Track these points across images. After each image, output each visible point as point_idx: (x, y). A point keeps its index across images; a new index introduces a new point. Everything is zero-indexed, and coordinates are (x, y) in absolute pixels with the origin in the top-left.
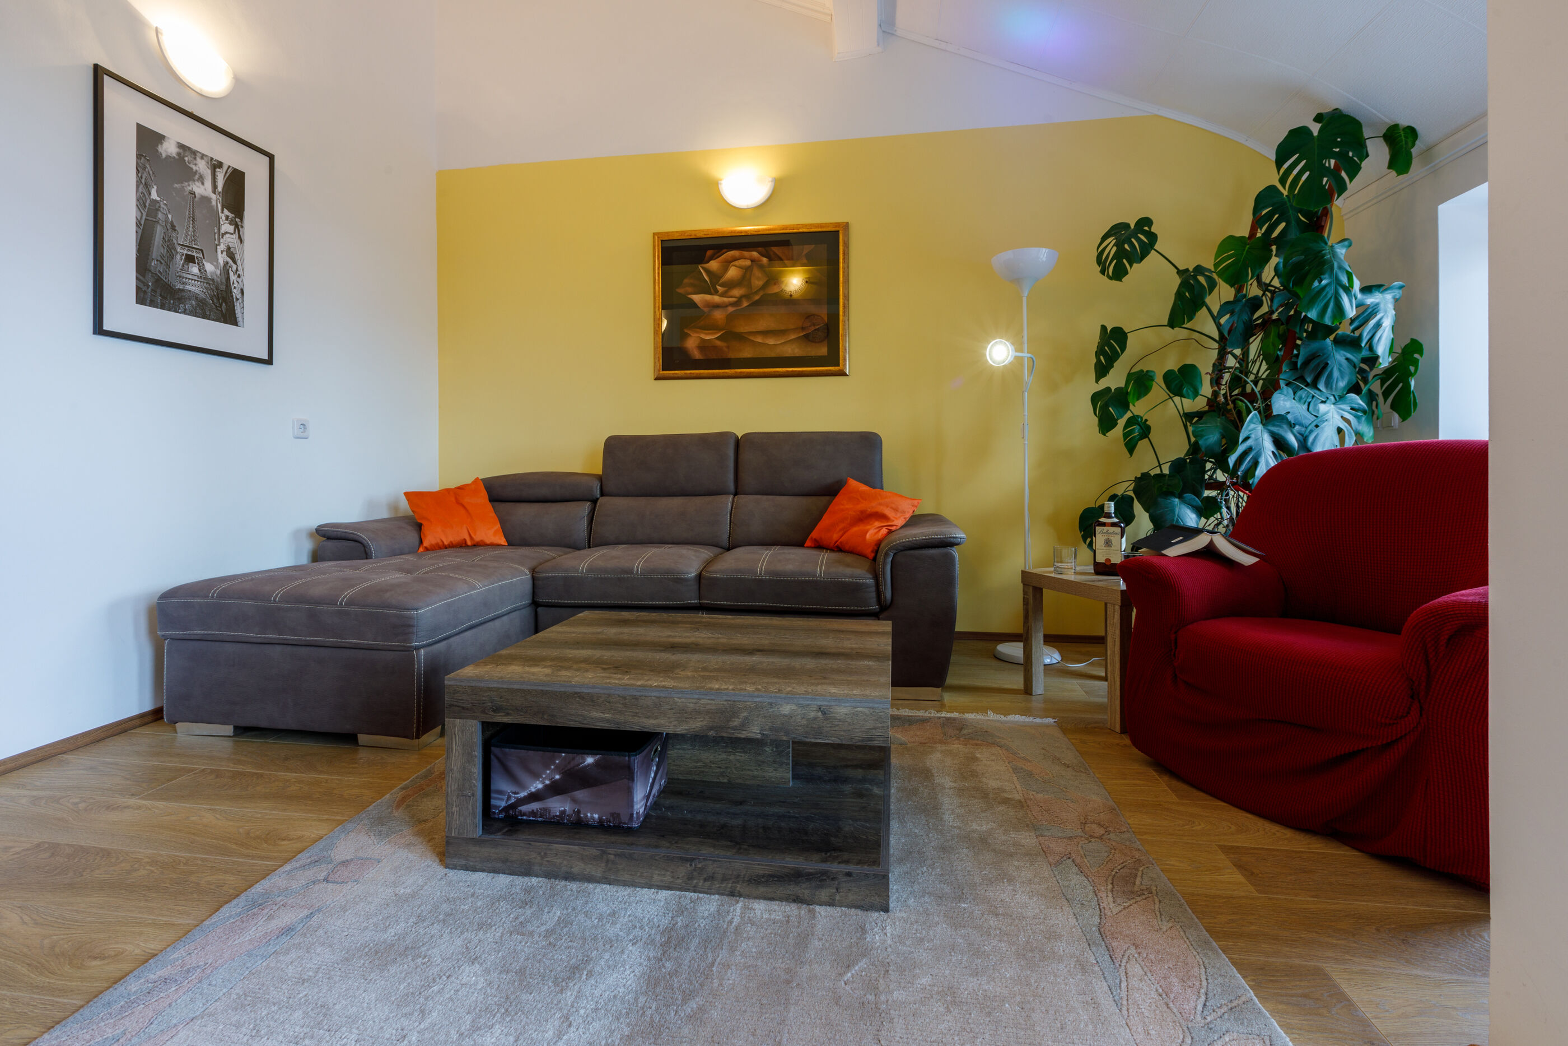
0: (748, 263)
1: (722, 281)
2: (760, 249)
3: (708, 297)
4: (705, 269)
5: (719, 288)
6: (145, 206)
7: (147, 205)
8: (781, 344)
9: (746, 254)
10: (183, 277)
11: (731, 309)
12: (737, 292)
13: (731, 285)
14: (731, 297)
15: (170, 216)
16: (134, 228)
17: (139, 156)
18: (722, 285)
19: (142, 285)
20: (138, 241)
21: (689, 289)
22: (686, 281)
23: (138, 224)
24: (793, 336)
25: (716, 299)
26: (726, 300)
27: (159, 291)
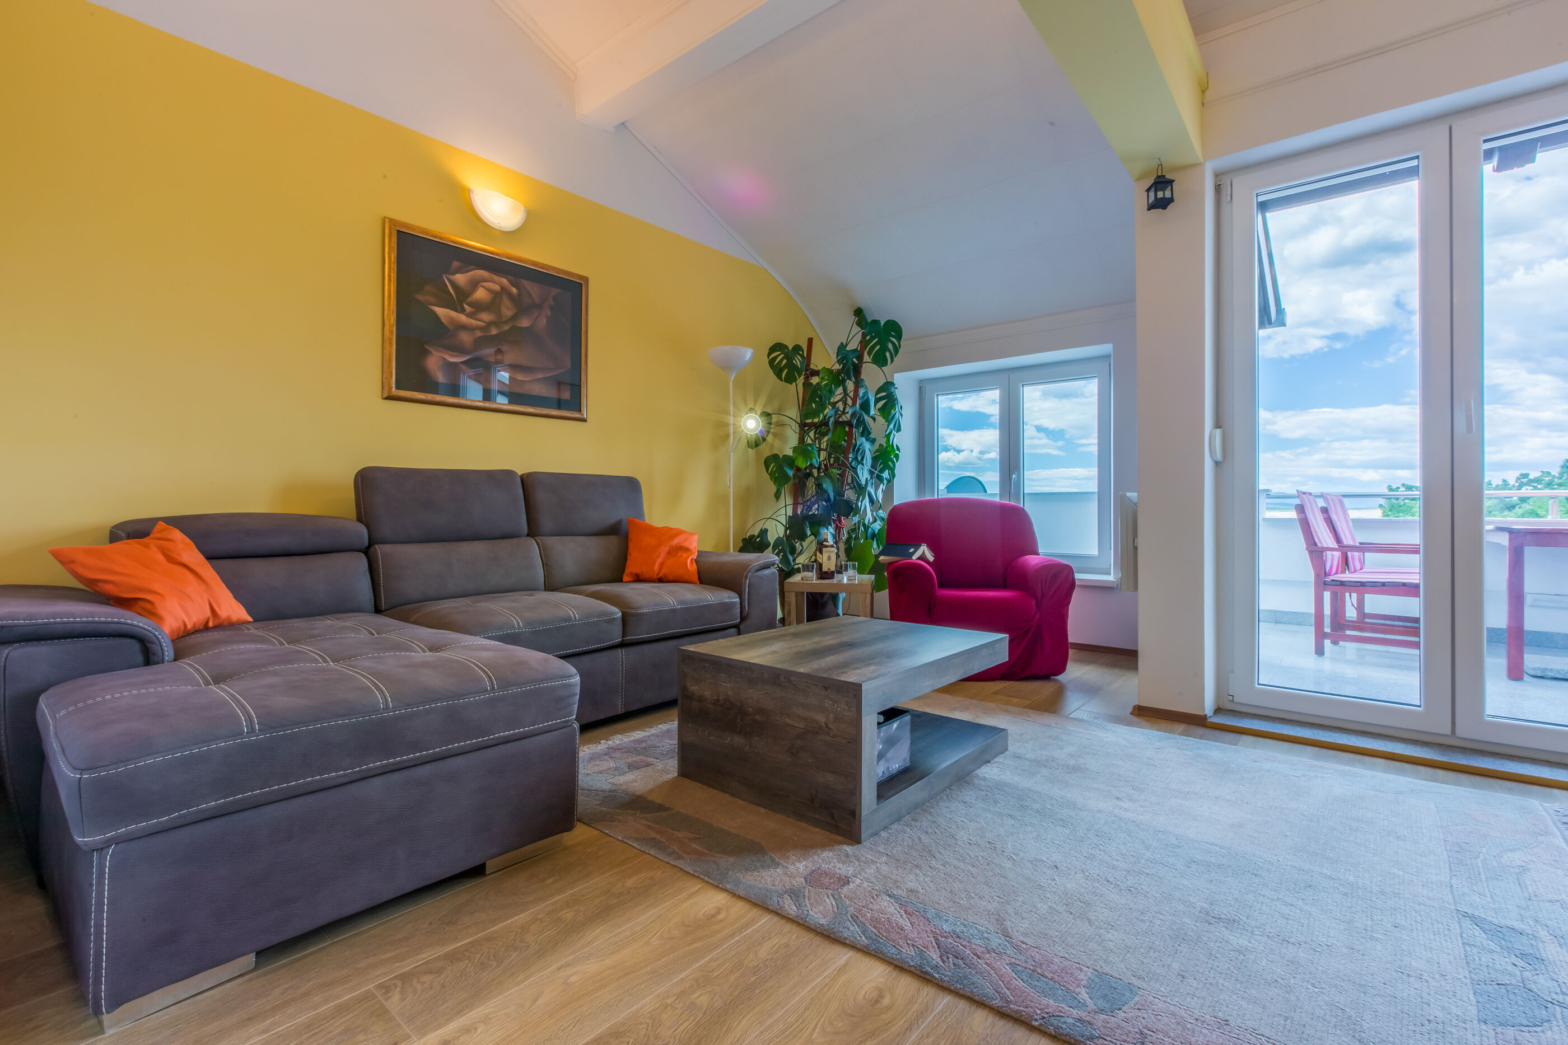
0: (497, 288)
1: (469, 300)
2: (510, 277)
3: (453, 314)
4: (450, 281)
5: (466, 306)
8: (530, 381)
9: (496, 278)
11: (479, 334)
12: (486, 317)
13: (479, 307)
14: (480, 320)
18: (469, 305)
21: (432, 299)
22: (427, 288)
24: (540, 376)
25: (463, 318)
26: (474, 322)
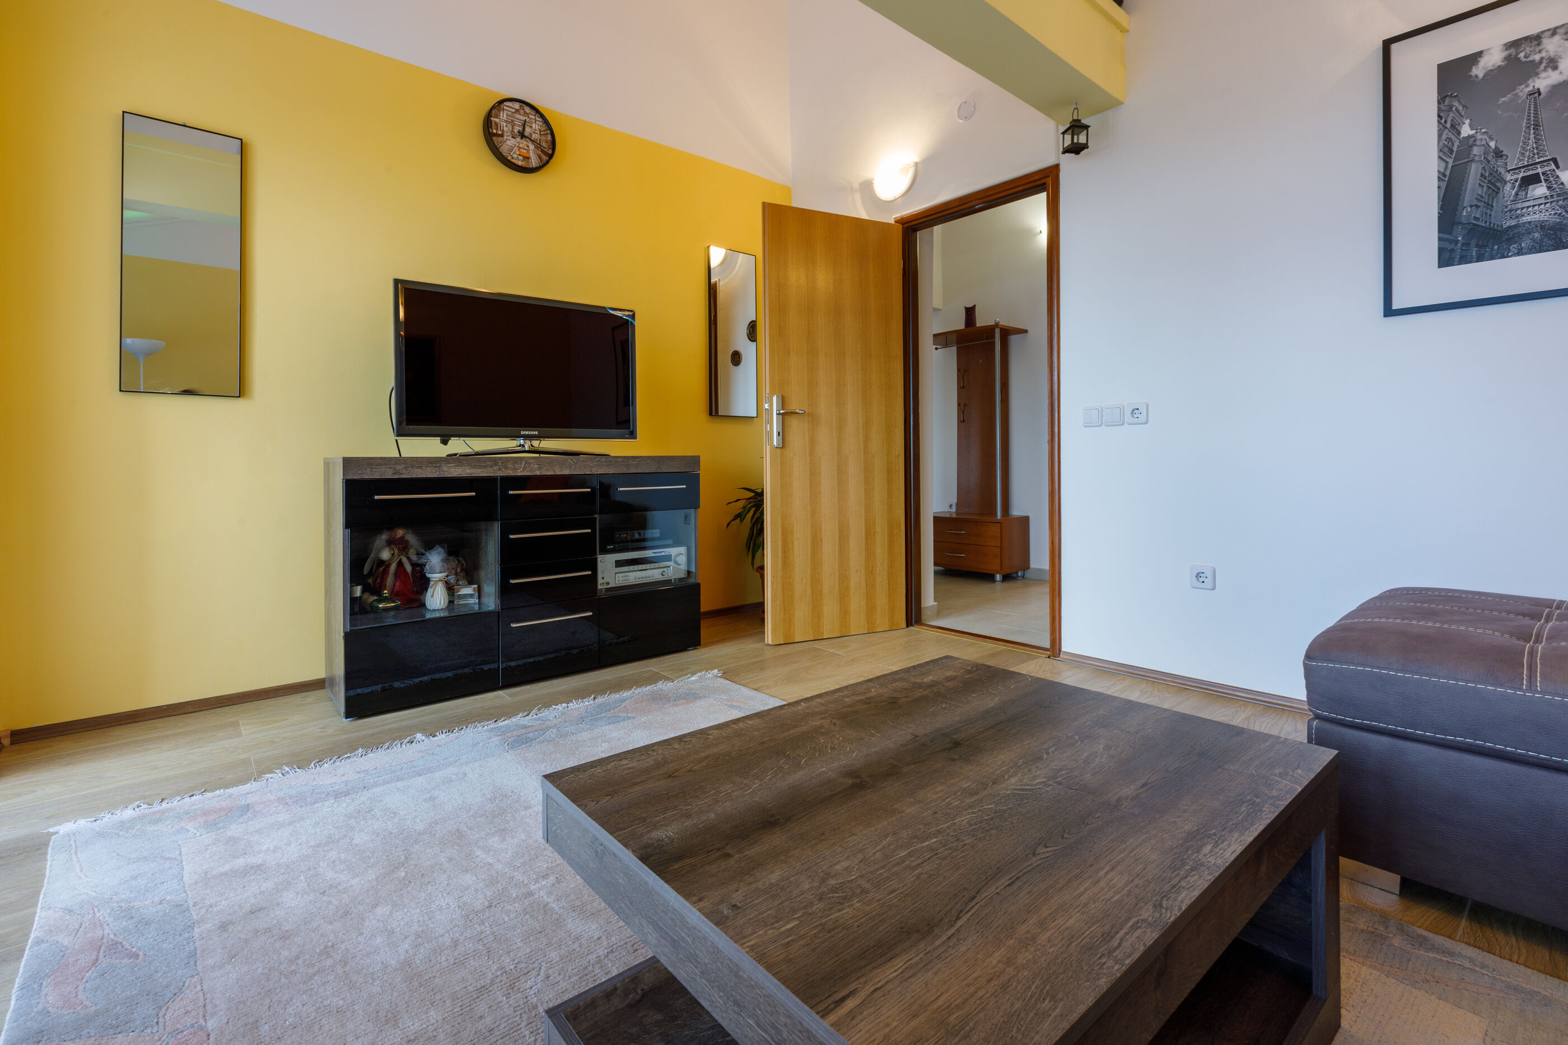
6: (1452, 151)
7: (1455, 149)
10: (1517, 210)
15: (1492, 144)
16: (1435, 183)
17: (1441, 101)
19: (1447, 243)
20: (1442, 196)
23: (1441, 178)
27: (1473, 242)
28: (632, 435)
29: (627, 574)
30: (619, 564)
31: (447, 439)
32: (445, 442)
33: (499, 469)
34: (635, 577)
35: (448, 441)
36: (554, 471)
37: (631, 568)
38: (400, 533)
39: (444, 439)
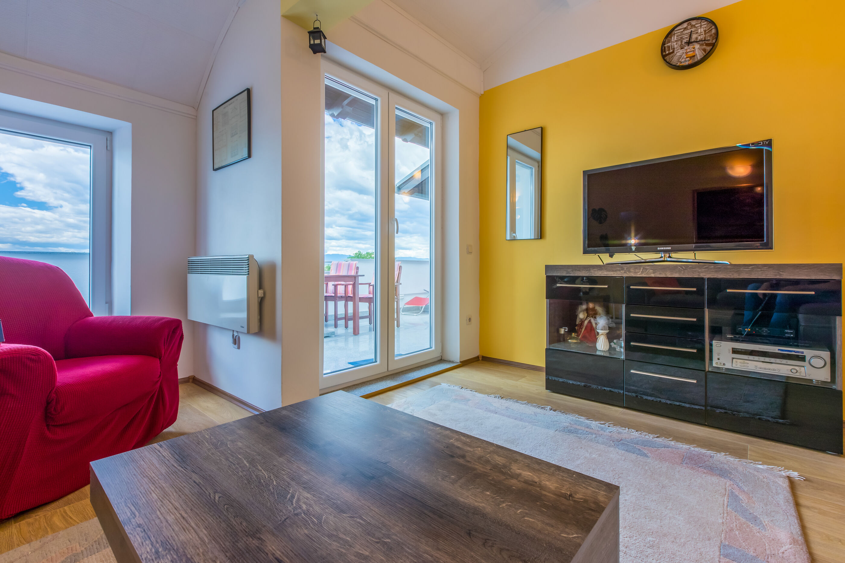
28: (768, 246)
29: (746, 361)
30: (735, 351)
31: (613, 254)
32: (611, 256)
33: (625, 272)
34: (756, 366)
35: (613, 255)
36: (665, 274)
37: (751, 357)
38: (591, 305)
39: (611, 254)
